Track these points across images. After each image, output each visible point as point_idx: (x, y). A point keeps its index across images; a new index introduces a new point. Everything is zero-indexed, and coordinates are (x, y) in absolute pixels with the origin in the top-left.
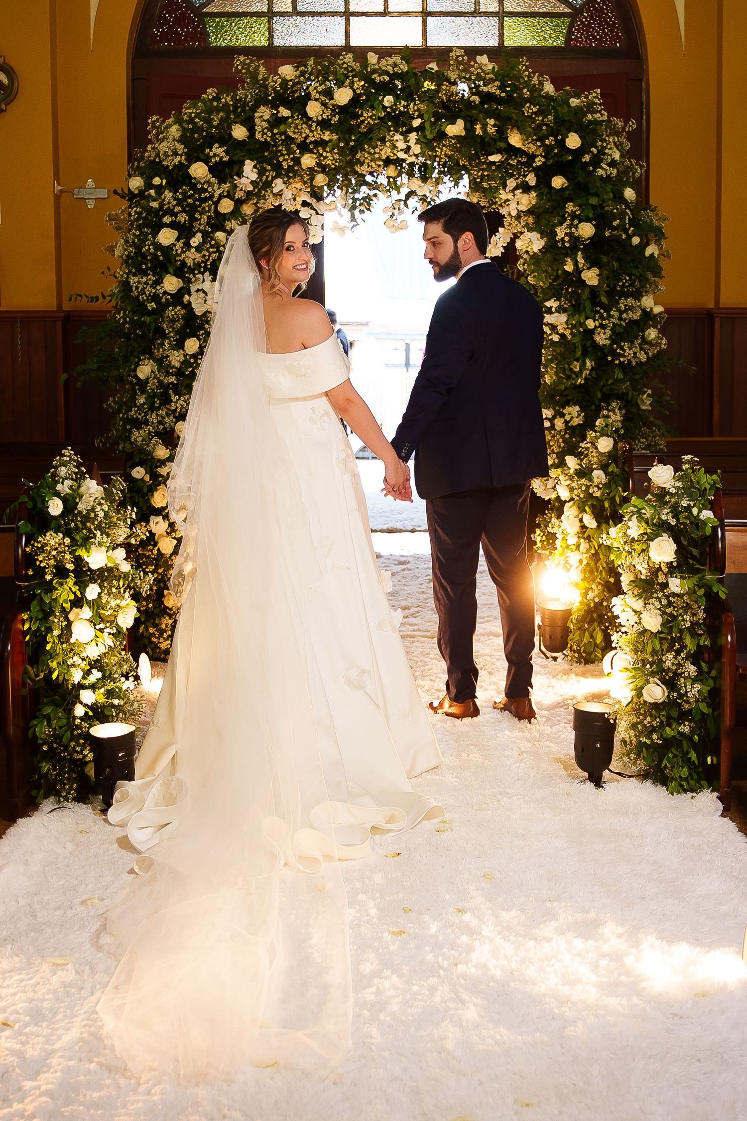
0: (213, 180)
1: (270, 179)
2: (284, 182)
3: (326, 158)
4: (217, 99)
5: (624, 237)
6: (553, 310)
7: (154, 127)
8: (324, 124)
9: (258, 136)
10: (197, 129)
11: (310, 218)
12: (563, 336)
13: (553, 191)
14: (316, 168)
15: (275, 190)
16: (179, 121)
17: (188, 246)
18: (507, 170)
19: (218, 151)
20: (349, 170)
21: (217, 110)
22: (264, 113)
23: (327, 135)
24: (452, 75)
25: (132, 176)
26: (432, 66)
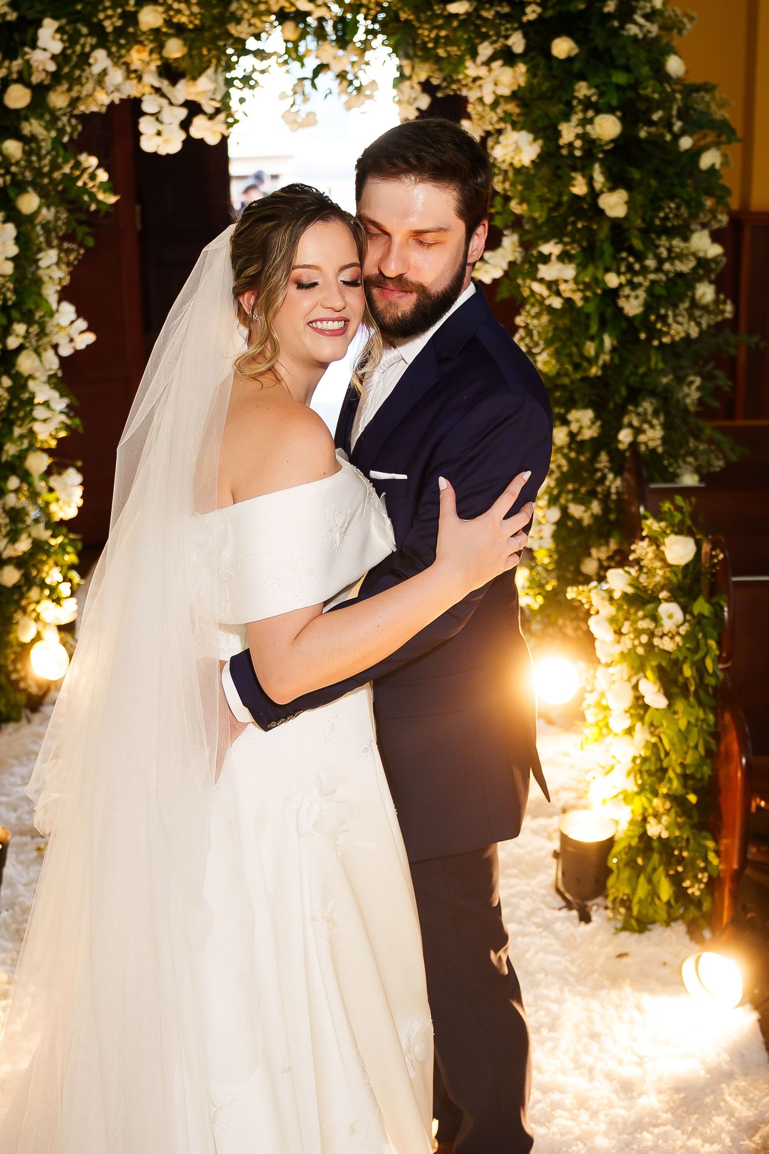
1: (87, 49)
2: (110, 54)
3: (179, 11)
5: (668, 137)
6: (553, 258)
11: (159, 112)
12: (568, 301)
13: (555, 63)
14: (164, 30)
15: (96, 69)
18: (478, 27)
20: (217, 31)
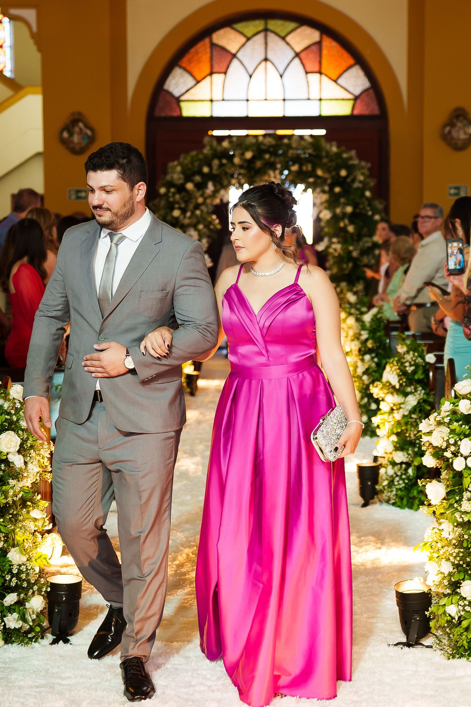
0: (195, 190)
4: (197, 155)
5: (364, 212)
6: (336, 242)
7: (171, 167)
8: (241, 167)
9: (214, 172)
10: (189, 169)
12: (340, 254)
13: (336, 193)
16: (180, 164)
17: (185, 217)
19: (198, 178)
21: (196, 161)
22: (216, 162)
23: (242, 171)
24: (294, 145)
25: (160, 187)
26: (286, 141)
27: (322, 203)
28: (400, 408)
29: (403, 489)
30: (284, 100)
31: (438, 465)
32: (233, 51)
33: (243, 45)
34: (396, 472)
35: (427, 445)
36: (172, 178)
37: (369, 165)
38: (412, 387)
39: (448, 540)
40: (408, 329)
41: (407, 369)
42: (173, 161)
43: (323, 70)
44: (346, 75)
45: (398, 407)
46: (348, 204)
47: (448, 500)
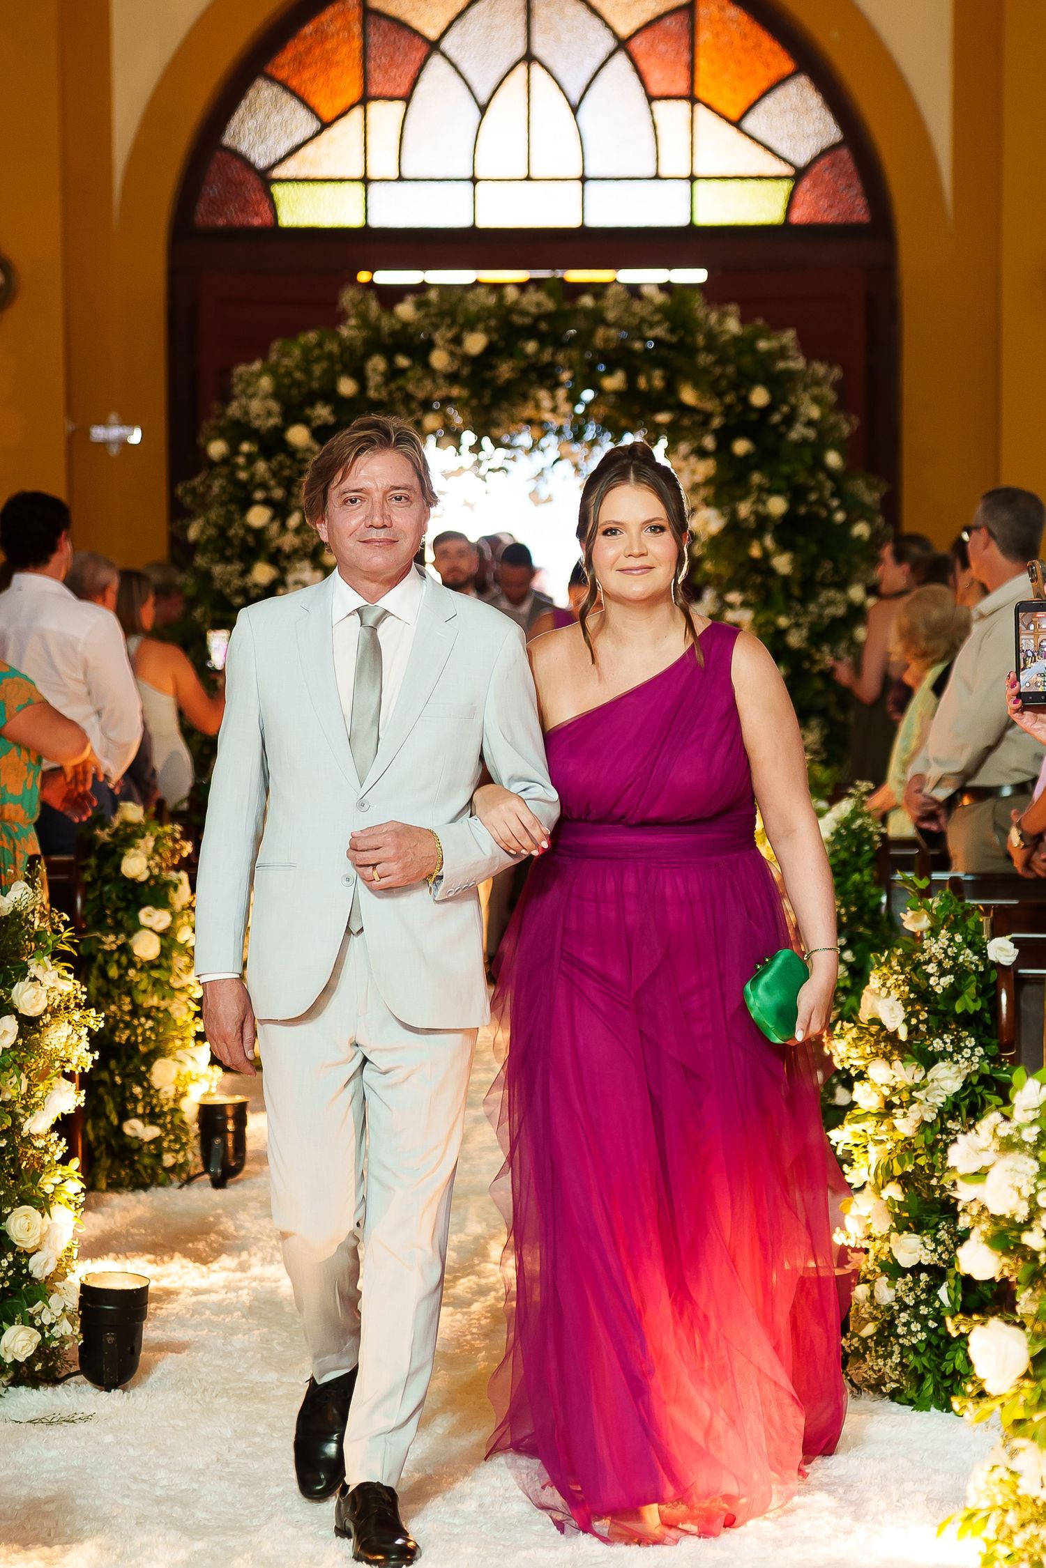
4: (320, 345)
5: (824, 513)
6: (737, 605)
7: (241, 380)
8: (452, 378)
9: (372, 394)
10: (297, 384)
13: (736, 458)
16: (271, 370)
17: (284, 527)
18: (679, 431)
19: (323, 413)
21: (318, 359)
22: (377, 364)
23: (455, 392)
24: (611, 315)
25: (210, 439)
26: (587, 301)
27: (694, 488)
28: (912, 1101)
29: (922, 1348)
30: (583, 179)
31: (1006, 1273)
32: (432, 34)
33: (460, 15)
34: (900, 1294)
35: (975, 1212)
36: (246, 413)
37: (836, 373)
38: (947, 1038)
39: (1039, 1503)
40: (944, 863)
41: (932, 981)
42: (250, 361)
43: (700, 92)
44: (768, 103)
45: (905, 1097)
46: (772, 491)
47: (1037, 1379)
